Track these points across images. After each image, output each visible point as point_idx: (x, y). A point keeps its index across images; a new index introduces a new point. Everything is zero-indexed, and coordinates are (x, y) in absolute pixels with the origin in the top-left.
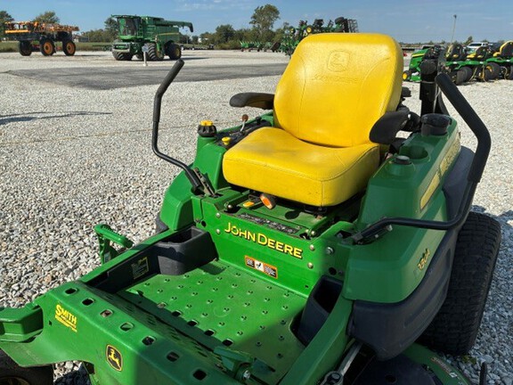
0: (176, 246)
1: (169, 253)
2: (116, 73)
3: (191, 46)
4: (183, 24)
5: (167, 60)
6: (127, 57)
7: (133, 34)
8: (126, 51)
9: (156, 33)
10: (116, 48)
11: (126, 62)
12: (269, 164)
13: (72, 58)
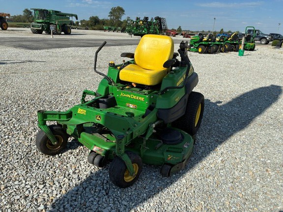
0: (105, 100)
1: (103, 102)
2: (37, 41)
3: (75, 27)
4: (72, 15)
5: (63, 34)
6: (40, 32)
7: (43, 19)
8: (39, 28)
9: (56, 19)
10: (33, 27)
11: (39, 35)
12: (135, 73)
13: (6, 31)
